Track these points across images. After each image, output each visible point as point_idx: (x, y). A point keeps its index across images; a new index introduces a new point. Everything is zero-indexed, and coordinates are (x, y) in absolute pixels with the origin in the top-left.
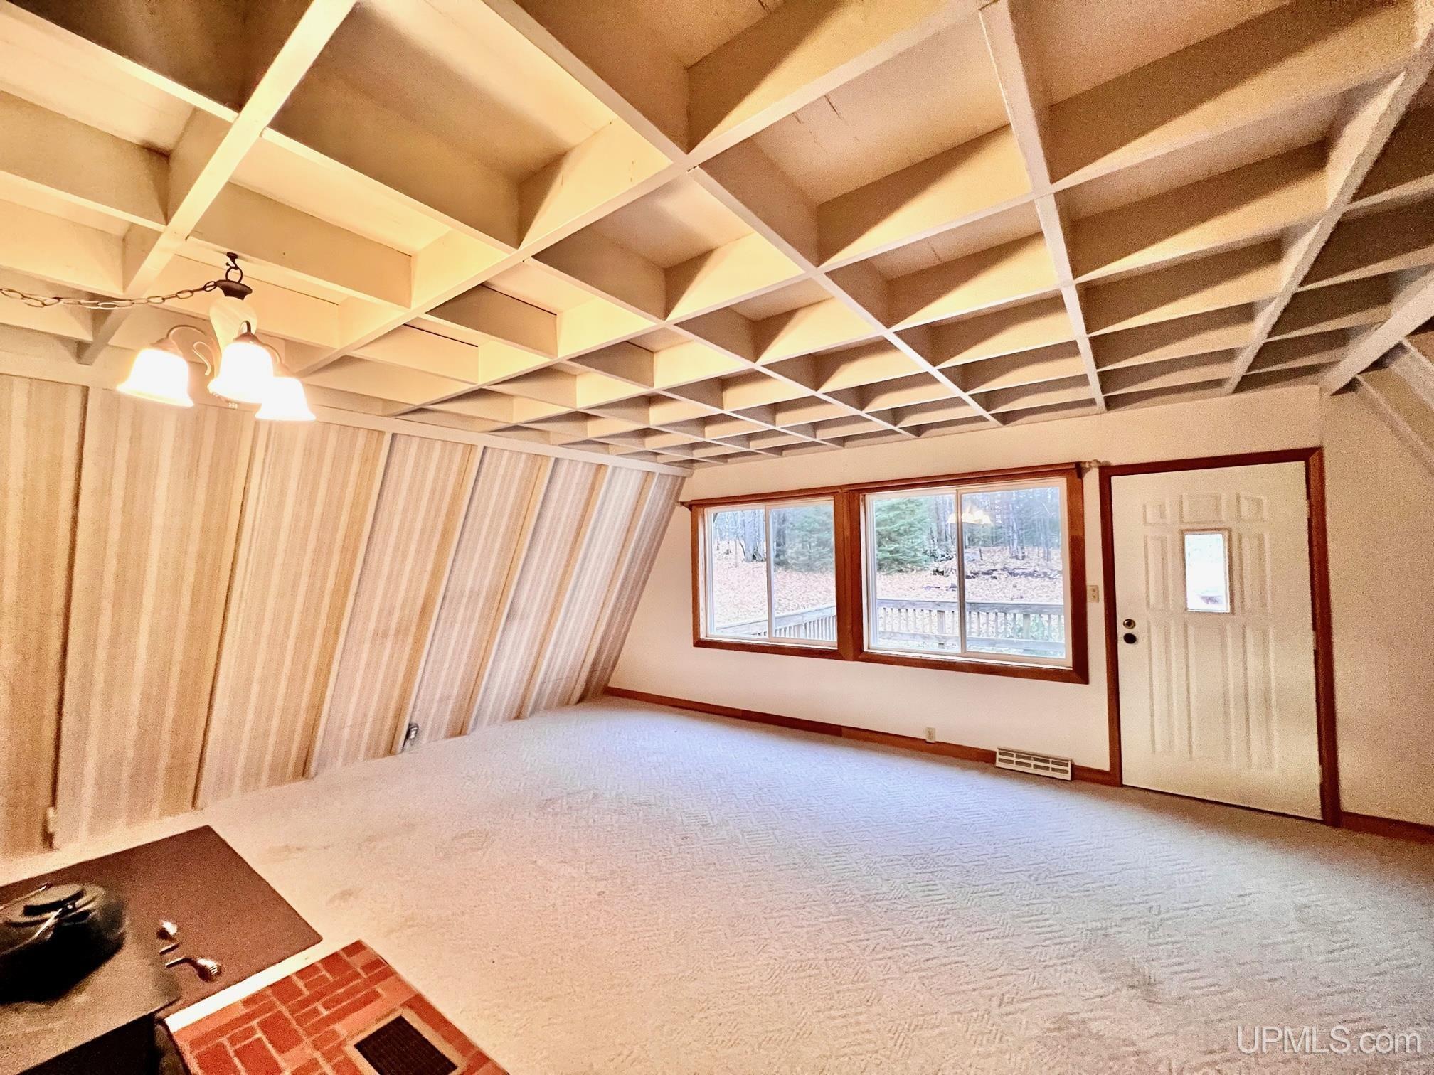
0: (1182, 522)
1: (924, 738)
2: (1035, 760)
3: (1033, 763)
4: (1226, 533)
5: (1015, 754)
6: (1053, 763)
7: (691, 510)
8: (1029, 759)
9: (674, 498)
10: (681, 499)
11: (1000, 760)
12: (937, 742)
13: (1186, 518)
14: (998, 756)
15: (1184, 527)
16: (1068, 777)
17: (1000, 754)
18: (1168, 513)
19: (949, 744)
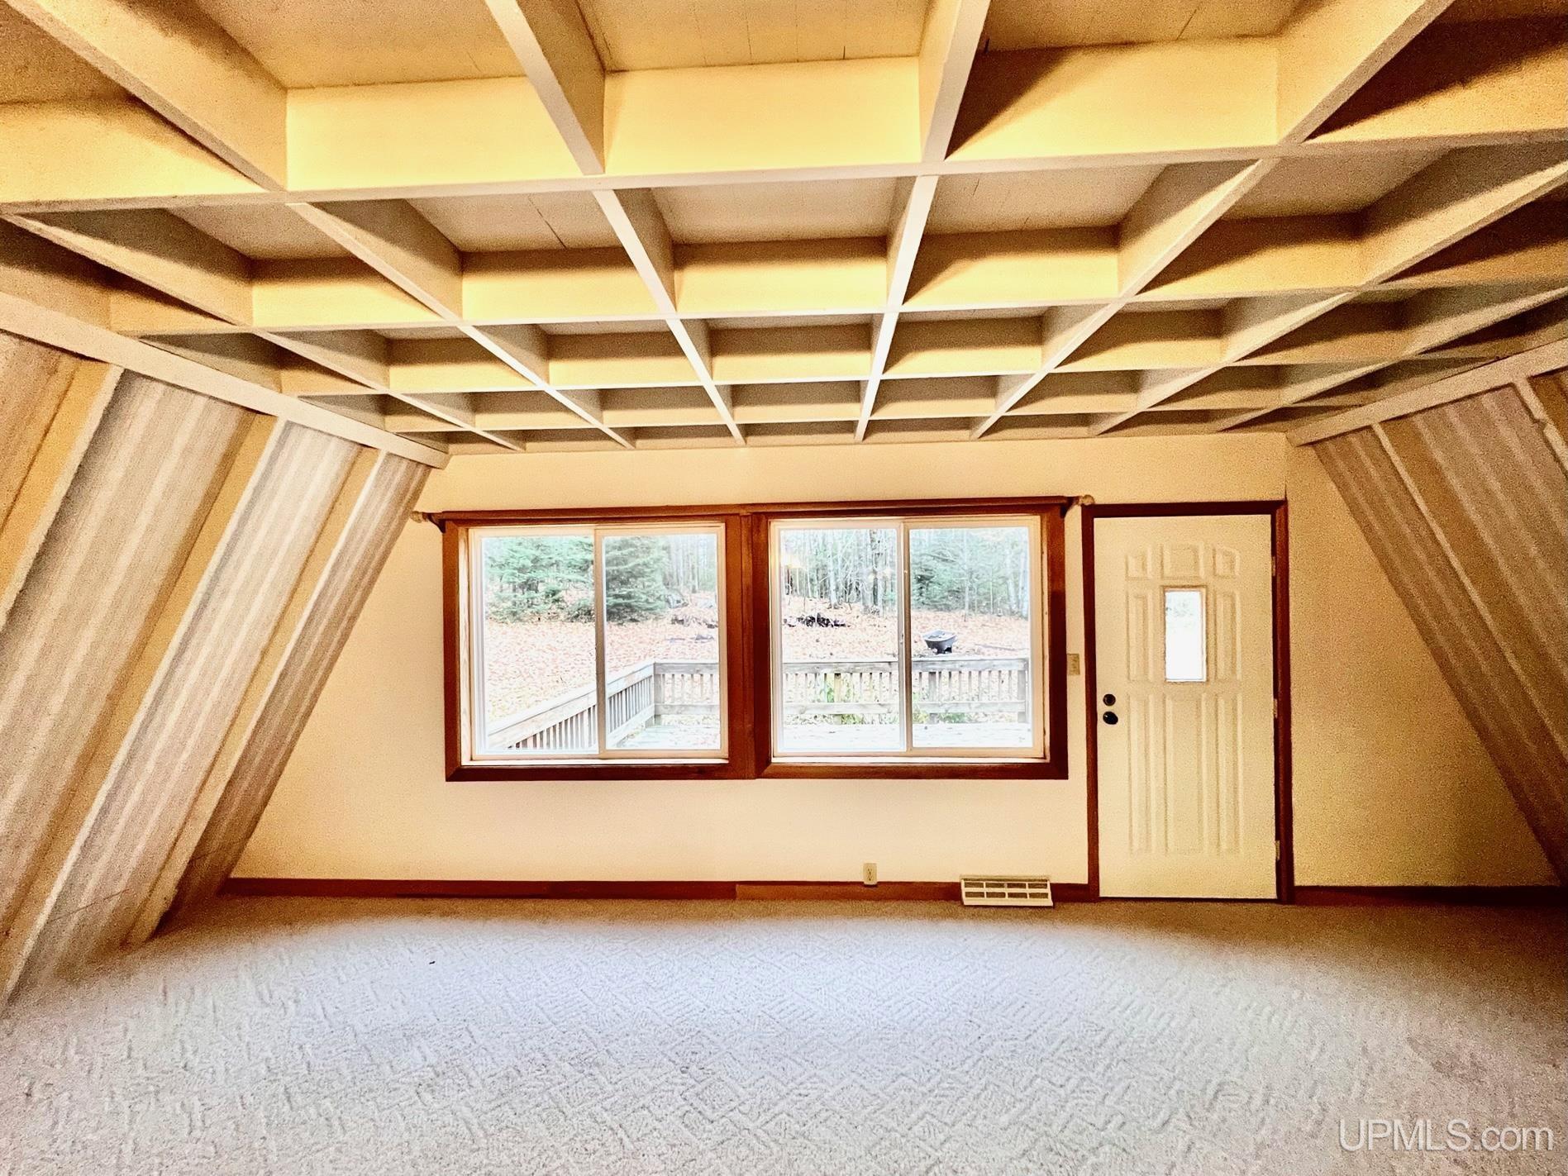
0: (1162, 577)
1: (860, 880)
2: (1010, 886)
3: (1007, 890)
4: (1204, 590)
5: (984, 883)
6: (1031, 886)
7: (443, 529)
8: (1001, 886)
9: (406, 505)
10: (422, 506)
11: (968, 894)
12: (880, 883)
13: (1167, 571)
14: (964, 890)
15: (1167, 583)
16: (1049, 902)
17: (967, 885)
18: (1149, 567)
19: (895, 883)
